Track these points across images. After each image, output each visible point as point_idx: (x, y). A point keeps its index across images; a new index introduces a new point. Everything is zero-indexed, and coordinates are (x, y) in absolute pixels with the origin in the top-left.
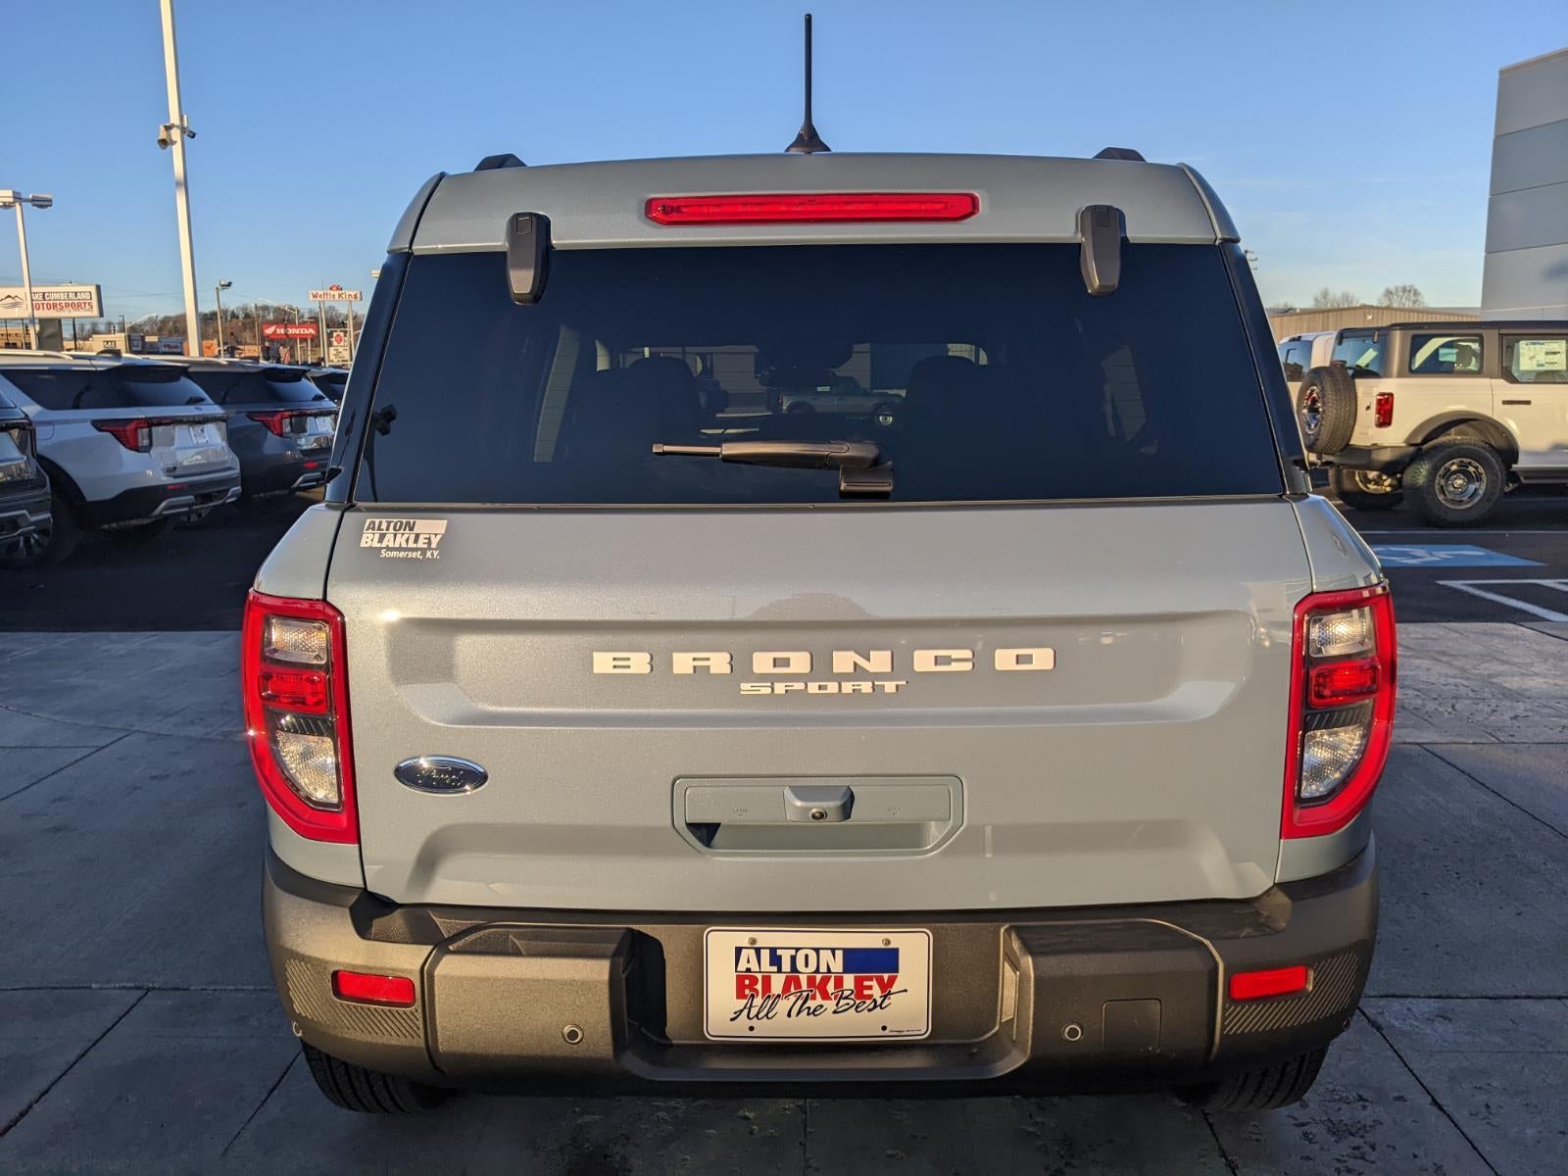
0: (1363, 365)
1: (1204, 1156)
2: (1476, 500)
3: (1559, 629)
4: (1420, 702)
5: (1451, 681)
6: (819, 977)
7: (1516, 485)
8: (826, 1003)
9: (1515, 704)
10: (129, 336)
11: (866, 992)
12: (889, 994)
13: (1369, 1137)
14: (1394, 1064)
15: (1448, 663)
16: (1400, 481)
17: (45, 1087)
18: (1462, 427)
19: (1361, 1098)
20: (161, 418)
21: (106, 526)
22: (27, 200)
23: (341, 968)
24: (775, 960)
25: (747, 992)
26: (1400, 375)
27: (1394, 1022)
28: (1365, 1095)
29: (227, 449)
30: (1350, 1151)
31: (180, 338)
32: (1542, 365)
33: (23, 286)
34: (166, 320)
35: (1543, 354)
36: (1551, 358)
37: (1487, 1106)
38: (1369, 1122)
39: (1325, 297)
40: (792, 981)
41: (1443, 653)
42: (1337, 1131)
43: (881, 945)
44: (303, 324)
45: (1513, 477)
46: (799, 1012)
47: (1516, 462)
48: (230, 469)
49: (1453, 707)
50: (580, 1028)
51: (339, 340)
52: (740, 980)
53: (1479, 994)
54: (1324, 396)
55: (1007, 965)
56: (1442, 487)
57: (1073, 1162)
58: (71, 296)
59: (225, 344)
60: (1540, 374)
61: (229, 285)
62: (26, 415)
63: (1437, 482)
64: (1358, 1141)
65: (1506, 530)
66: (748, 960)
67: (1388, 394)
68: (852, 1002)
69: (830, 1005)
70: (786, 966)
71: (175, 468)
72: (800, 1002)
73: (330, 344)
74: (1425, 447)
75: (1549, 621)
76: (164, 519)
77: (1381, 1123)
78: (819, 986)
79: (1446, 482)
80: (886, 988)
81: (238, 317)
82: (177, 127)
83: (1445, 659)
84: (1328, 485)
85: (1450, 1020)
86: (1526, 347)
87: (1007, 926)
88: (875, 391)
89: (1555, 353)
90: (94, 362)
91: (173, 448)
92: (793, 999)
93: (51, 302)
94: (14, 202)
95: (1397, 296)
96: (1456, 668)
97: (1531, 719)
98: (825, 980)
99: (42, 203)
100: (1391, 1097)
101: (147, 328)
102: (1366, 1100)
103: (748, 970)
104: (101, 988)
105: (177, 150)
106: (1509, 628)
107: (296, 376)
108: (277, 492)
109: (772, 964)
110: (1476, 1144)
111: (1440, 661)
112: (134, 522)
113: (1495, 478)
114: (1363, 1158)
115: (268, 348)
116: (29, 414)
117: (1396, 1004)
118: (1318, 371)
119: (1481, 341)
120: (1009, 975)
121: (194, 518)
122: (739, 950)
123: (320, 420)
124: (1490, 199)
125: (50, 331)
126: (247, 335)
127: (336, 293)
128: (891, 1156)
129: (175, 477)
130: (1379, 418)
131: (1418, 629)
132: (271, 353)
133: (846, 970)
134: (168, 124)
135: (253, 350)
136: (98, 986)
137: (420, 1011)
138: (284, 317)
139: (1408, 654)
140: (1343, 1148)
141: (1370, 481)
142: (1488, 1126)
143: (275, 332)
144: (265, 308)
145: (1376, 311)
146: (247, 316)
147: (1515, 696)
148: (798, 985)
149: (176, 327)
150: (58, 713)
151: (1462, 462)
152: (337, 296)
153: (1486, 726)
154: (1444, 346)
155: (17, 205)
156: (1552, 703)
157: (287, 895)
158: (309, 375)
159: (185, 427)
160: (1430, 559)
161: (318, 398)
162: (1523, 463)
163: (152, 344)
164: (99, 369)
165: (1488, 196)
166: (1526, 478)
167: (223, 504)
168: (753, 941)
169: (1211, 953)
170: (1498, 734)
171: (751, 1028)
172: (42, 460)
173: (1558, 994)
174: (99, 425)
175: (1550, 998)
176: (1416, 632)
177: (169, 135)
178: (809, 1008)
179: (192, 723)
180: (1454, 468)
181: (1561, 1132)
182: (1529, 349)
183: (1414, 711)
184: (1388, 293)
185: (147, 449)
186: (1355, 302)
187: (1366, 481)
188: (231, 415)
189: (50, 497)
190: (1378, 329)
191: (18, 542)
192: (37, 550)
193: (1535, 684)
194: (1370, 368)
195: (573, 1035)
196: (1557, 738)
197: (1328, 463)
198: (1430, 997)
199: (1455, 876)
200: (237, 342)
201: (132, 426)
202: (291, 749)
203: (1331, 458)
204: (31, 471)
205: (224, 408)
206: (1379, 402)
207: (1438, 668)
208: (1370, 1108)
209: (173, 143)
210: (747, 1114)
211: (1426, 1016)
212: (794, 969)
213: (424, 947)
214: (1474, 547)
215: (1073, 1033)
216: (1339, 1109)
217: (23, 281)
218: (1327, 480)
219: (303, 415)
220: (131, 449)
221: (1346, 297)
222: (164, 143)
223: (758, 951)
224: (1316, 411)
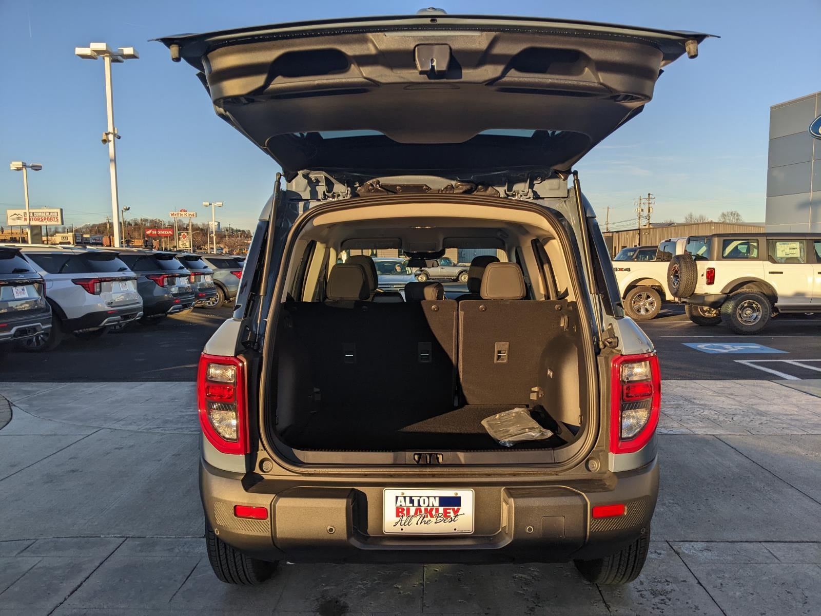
0: (700, 254)
1: (596, 603)
2: (757, 320)
3: (790, 383)
4: (717, 416)
5: (733, 407)
6: (429, 508)
7: (777, 313)
8: (432, 519)
9: (762, 417)
10: (75, 234)
11: (448, 515)
12: (457, 515)
13: (669, 596)
14: (683, 568)
15: (734, 399)
16: (719, 311)
17: (87, 576)
18: (749, 285)
19: (667, 581)
20: (106, 278)
21: (77, 331)
22: (29, 167)
23: (238, 504)
24: (412, 501)
25: (400, 514)
26: (718, 259)
27: (685, 551)
28: (668, 579)
29: (137, 293)
30: (660, 601)
31: (101, 235)
32: (788, 255)
33: (25, 209)
34: (94, 226)
35: (788, 249)
36: (793, 251)
37: (722, 584)
38: (669, 590)
39: (691, 217)
40: (418, 510)
41: (732, 394)
42: (654, 593)
43: (454, 495)
44: (166, 229)
45: (775, 309)
46: (421, 523)
47: (777, 302)
48: (138, 303)
49: (732, 419)
50: (334, 527)
51: (184, 236)
52: (397, 509)
53: (724, 540)
54: (681, 269)
55: (504, 503)
56: (740, 314)
57: (539, 605)
58: (48, 214)
59: (125, 238)
60: (788, 259)
61: (129, 209)
62: (42, 277)
63: (737, 312)
64: (663, 597)
65: (772, 335)
66: (401, 501)
67: (712, 269)
68: (442, 519)
69: (434, 520)
70: (416, 504)
71: (112, 303)
72: (421, 519)
73: (179, 239)
74: (731, 294)
75: (786, 379)
76: (105, 327)
77: (674, 591)
78: (429, 512)
79: (742, 312)
80: (456, 512)
81: (131, 225)
82: (112, 133)
83: (732, 397)
84: (685, 313)
85: (710, 551)
86: (780, 246)
87: (504, 488)
88: (460, 264)
89: (794, 249)
90: (74, 251)
91: (111, 293)
92: (419, 517)
93: (37, 217)
94: (22, 168)
95: (728, 216)
96: (737, 401)
97: (768, 424)
98: (432, 510)
99: (37, 168)
100: (680, 581)
101: (84, 230)
102: (669, 582)
103: (401, 505)
104: (105, 537)
105: (111, 145)
106: (766, 383)
107: (171, 257)
108: (159, 315)
109: (410, 503)
110: (714, 598)
111: (730, 398)
112: (91, 329)
113: (766, 310)
114: (665, 604)
115: (147, 241)
116: (43, 276)
117: (687, 545)
118: (678, 257)
119: (758, 241)
120: (504, 507)
121: (118, 327)
122: (397, 497)
123: (182, 279)
124: (768, 170)
125: (35, 232)
126: (136, 234)
127: (183, 213)
128: (460, 602)
129: (112, 307)
130: (708, 280)
131: (722, 383)
132: (148, 243)
133: (440, 505)
134: (107, 132)
135: (139, 242)
136: (104, 536)
137: (270, 521)
138: (156, 225)
139: (715, 394)
140: (657, 600)
141: (706, 312)
142: (721, 592)
143: (151, 233)
144: (146, 220)
145: (716, 225)
146: (136, 224)
147: (762, 414)
148: (421, 512)
149: (99, 230)
150: (65, 420)
151: (749, 302)
152: (184, 215)
153: (747, 428)
154: (740, 244)
155: (24, 169)
156: (780, 417)
157: (214, 476)
158: (176, 256)
159: (117, 282)
160: (732, 349)
161: (181, 268)
162: (780, 303)
163: (86, 238)
164: (76, 254)
165: (767, 169)
166: (781, 310)
167: (135, 320)
168: (403, 494)
169: (584, 498)
170: (752, 431)
171: (402, 529)
172: (47, 298)
173: (759, 540)
174: (75, 281)
175: (756, 542)
176: (720, 384)
177: (108, 138)
178: (425, 521)
179: (131, 424)
180: (746, 305)
181: (751, 594)
182: (781, 247)
183: (714, 421)
184: (724, 215)
185: (99, 293)
186: (706, 220)
187: (704, 312)
188: (139, 276)
189: (51, 316)
190: (707, 237)
191: (33, 338)
192: (42, 343)
193: (773, 409)
194: (703, 256)
195: (331, 530)
196: (779, 433)
197: (684, 302)
198: (703, 542)
199: (721, 492)
200: (131, 238)
201: (92, 281)
202: (216, 417)
203: (685, 300)
204: (43, 303)
205: (136, 273)
206: (708, 272)
207: (728, 401)
208: (670, 585)
209: (109, 141)
210: (398, 586)
211: (700, 549)
212: (419, 505)
213: (272, 495)
214: (756, 344)
215: (530, 529)
216: (657, 585)
217: (25, 206)
218: (685, 311)
219: (174, 276)
220: (91, 293)
221: (701, 217)
222: (105, 141)
223: (405, 498)
224: (677, 276)
